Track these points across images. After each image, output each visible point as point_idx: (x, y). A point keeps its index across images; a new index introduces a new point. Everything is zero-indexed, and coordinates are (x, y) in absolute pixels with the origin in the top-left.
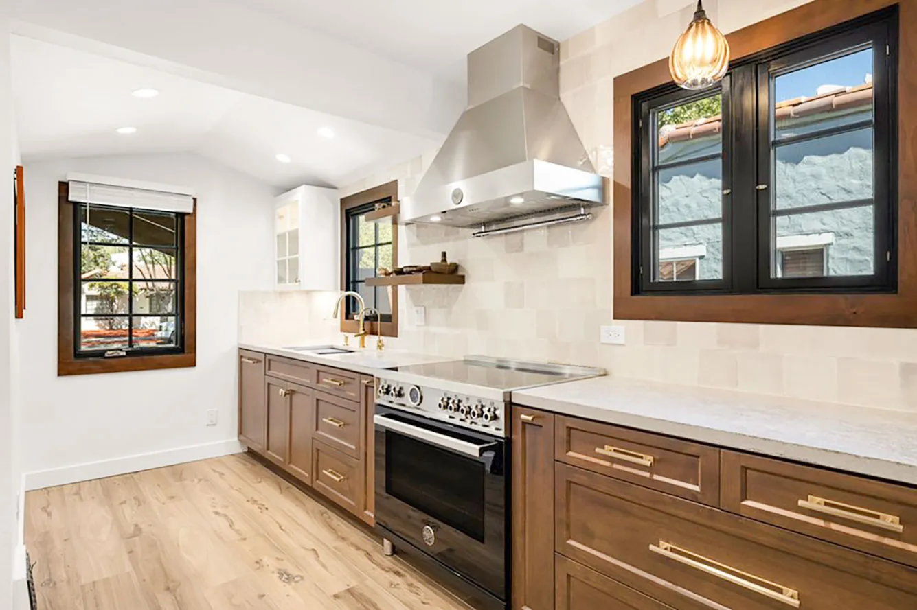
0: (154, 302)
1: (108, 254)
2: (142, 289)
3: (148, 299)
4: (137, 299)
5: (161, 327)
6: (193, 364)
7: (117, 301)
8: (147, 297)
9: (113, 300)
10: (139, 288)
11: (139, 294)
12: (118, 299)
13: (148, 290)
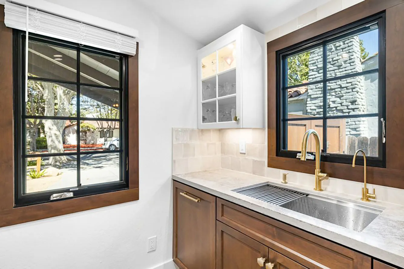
0: (102, 133)
1: (85, 115)
2: (97, 128)
3: (99, 132)
4: (95, 132)
5: (104, 143)
6: (135, 197)
7: (88, 133)
8: (99, 131)
9: (86, 133)
10: (96, 128)
11: (96, 130)
12: (88, 132)
13: (99, 129)
